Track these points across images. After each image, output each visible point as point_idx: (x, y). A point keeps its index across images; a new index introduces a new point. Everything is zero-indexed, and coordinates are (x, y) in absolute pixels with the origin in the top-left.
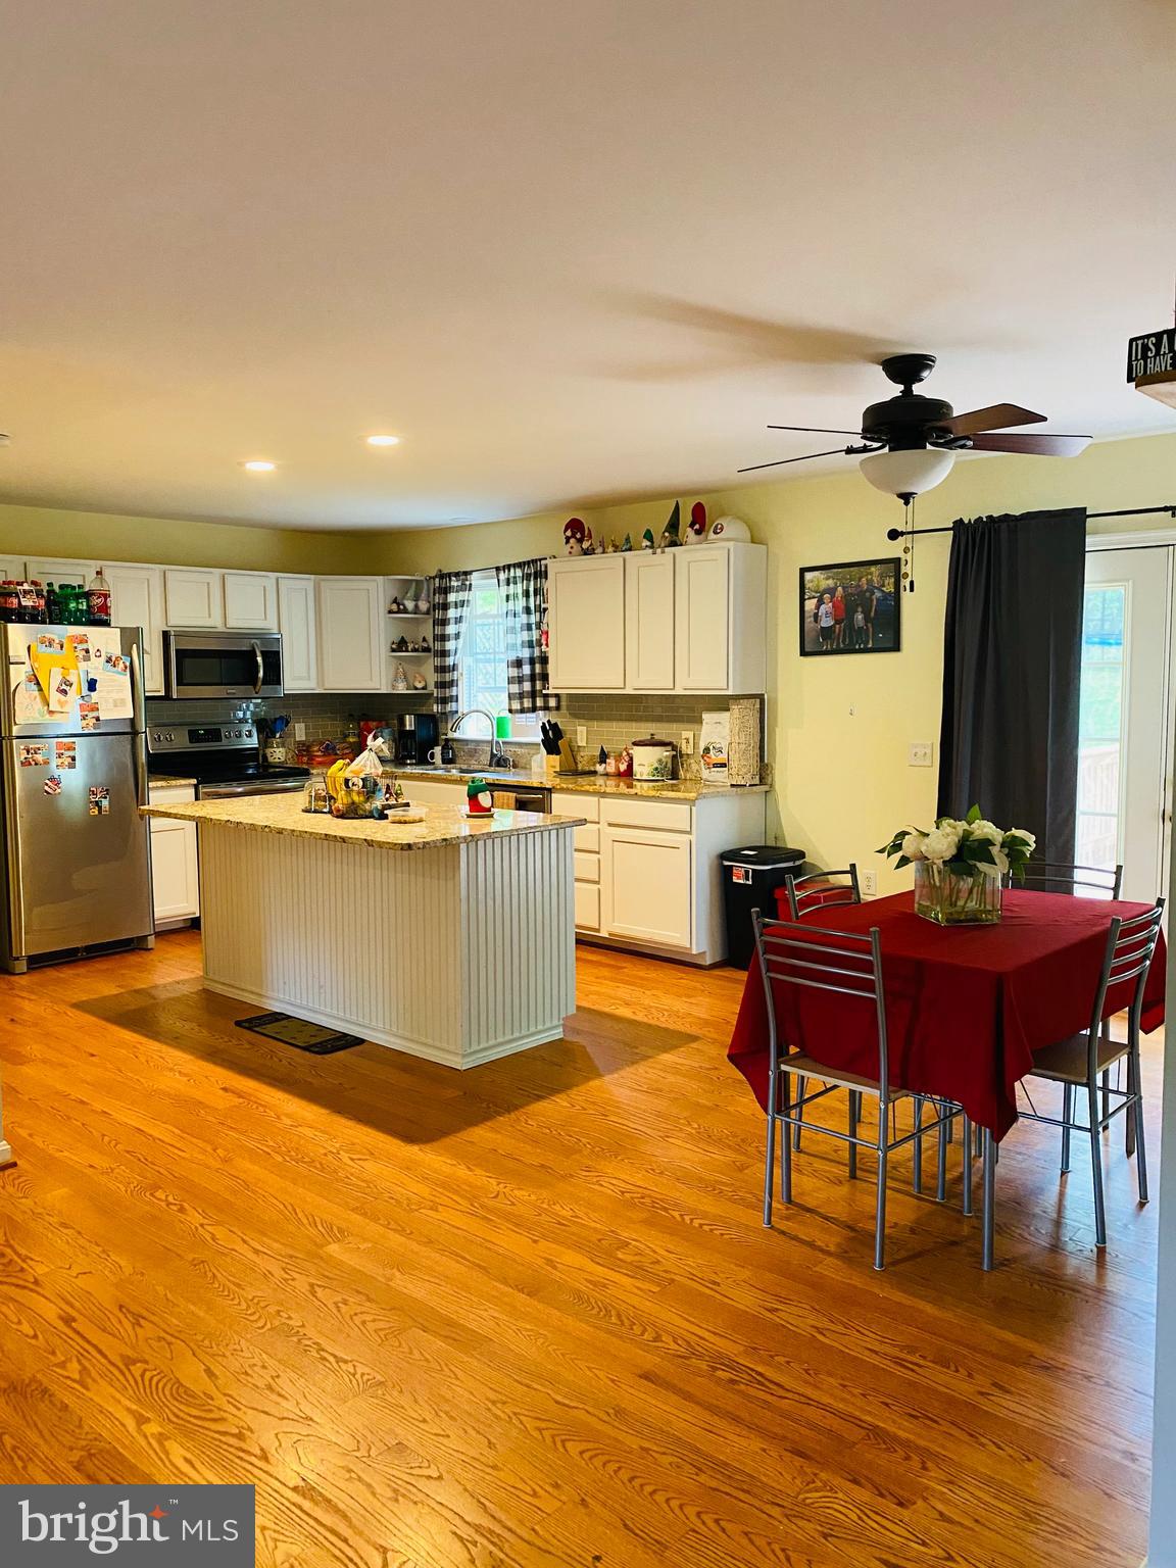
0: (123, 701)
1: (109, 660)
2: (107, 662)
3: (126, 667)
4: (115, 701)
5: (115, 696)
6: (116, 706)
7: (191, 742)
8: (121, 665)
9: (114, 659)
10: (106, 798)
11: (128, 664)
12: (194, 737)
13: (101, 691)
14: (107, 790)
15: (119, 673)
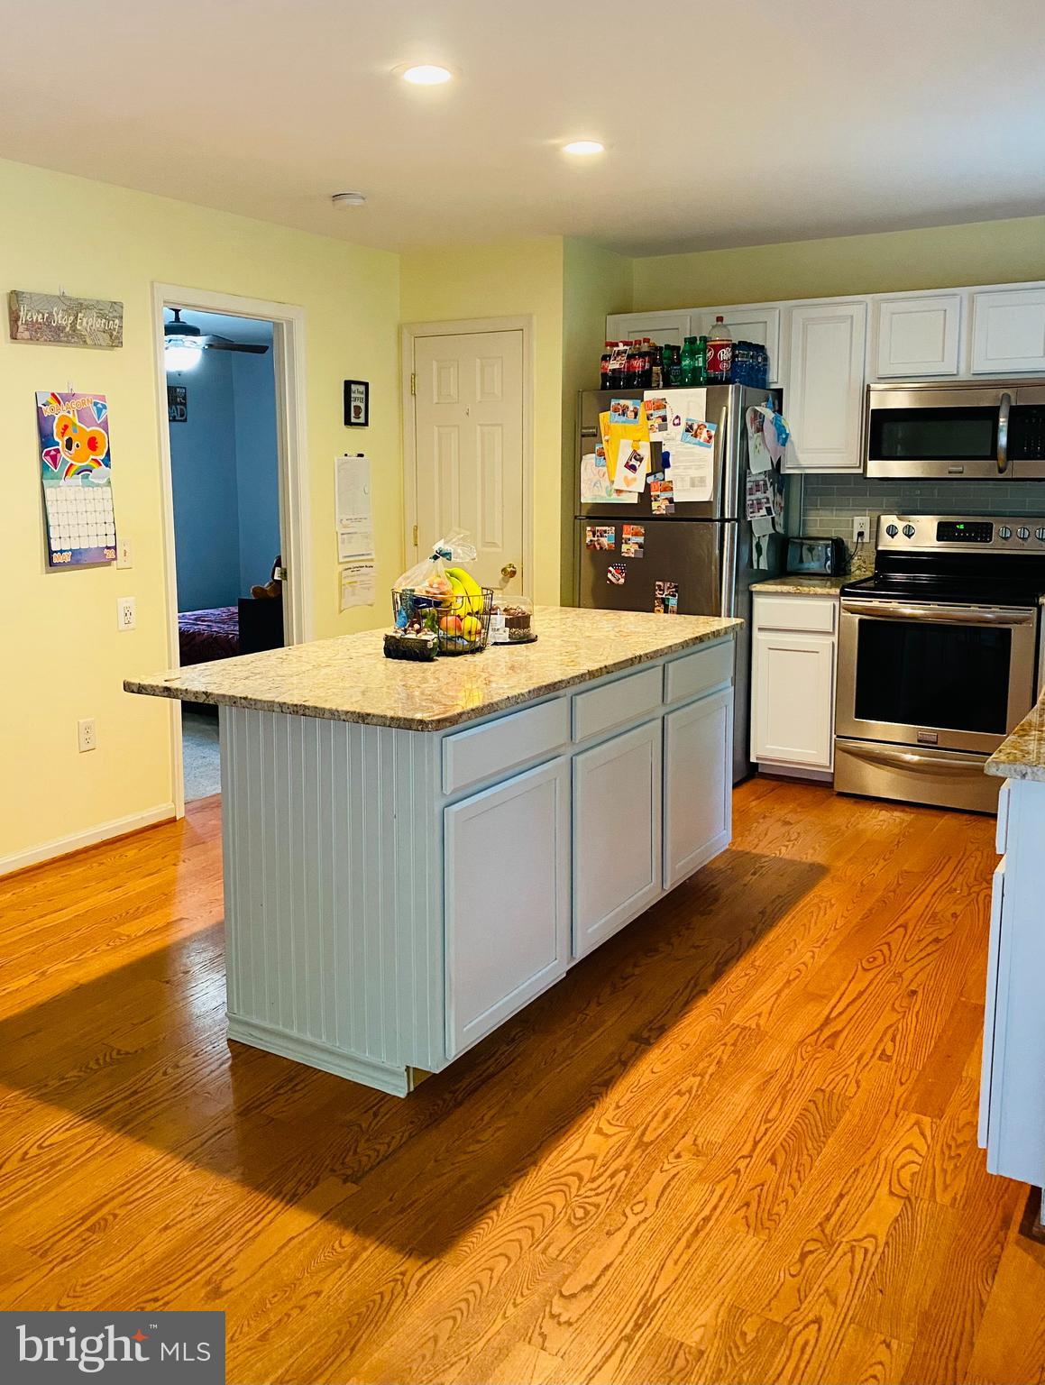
0: (702, 480)
1: (689, 429)
2: (687, 431)
3: (710, 437)
4: (692, 480)
5: (694, 473)
6: (693, 485)
7: (938, 539)
8: (704, 435)
9: (695, 427)
10: (674, 596)
11: (713, 433)
12: (944, 532)
13: (677, 467)
14: (675, 587)
15: (700, 444)
